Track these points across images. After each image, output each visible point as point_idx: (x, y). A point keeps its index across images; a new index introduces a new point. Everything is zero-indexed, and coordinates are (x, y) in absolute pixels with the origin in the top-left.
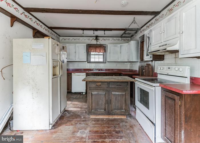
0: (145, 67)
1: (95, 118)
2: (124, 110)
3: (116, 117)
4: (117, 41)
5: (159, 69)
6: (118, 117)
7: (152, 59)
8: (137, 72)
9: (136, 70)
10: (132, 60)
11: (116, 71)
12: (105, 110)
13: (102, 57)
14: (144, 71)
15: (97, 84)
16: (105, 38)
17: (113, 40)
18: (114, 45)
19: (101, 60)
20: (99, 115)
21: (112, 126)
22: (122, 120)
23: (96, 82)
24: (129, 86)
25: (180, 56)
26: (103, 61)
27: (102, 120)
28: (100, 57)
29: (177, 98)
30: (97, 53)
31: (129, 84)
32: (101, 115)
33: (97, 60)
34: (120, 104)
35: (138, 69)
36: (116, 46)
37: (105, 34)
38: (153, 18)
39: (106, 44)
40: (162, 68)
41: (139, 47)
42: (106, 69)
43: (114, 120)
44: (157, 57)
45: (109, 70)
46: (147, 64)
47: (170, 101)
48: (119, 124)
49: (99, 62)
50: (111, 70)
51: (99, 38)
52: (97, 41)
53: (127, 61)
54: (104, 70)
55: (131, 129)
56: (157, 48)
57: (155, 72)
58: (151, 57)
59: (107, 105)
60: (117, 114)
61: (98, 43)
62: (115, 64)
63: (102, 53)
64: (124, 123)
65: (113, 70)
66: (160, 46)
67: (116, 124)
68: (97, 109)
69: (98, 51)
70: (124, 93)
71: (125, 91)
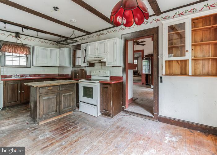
0: (78, 71)
1: (46, 123)
2: (72, 107)
3: (64, 115)
4: (44, 44)
5: (93, 72)
6: (66, 114)
7: (88, 66)
8: (69, 76)
9: (69, 75)
10: (66, 65)
11: (44, 76)
12: (56, 112)
13: (25, 59)
14: (78, 75)
15: (49, 88)
16: (29, 38)
17: (40, 42)
18: (43, 48)
19: (24, 64)
20: (50, 118)
21: (66, 121)
22: (71, 116)
23: (47, 87)
24: (75, 87)
25: (107, 65)
26: (27, 64)
27: (54, 121)
28: (21, 59)
29: (109, 86)
30: (18, 55)
31: (75, 84)
32: (52, 117)
33: (16, 63)
34: (69, 103)
35: (70, 74)
36: (46, 49)
37: (37, 35)
38: (85, 35)
39: (31, 45)
40: (95, 72)
41: (72, 55)
42: (30, 75)
43: (64, 118)
44: (91, 65)
45: (35, 75)
46: (80, 69)
47: (105, 89)
48: (70, 118)
49: (19, 66)
50: (37, 76)
51: (21, 36)
52: (17, 39)
53: (59, 66)
54: (29, 76)
55: (80, 117)
56: (93, 59)
57: (88, 75)
58: (87, 64)
59: (58, 107)
60: (67, 112)
61: (19, 42)
62: (42, 69)
63: (24, 56)
64: (73, 116)
65: (40, 76)
66: (95, 58)
67: (68, 119)
68: (48, 113)
69: (19, 52)
70: (72, 93)
71: (72, 91)
